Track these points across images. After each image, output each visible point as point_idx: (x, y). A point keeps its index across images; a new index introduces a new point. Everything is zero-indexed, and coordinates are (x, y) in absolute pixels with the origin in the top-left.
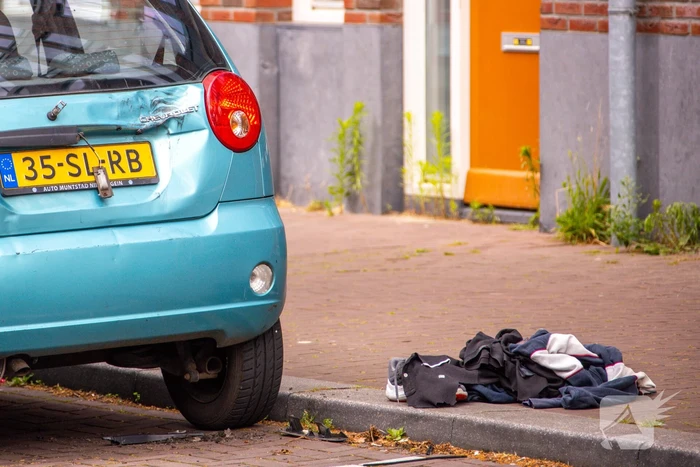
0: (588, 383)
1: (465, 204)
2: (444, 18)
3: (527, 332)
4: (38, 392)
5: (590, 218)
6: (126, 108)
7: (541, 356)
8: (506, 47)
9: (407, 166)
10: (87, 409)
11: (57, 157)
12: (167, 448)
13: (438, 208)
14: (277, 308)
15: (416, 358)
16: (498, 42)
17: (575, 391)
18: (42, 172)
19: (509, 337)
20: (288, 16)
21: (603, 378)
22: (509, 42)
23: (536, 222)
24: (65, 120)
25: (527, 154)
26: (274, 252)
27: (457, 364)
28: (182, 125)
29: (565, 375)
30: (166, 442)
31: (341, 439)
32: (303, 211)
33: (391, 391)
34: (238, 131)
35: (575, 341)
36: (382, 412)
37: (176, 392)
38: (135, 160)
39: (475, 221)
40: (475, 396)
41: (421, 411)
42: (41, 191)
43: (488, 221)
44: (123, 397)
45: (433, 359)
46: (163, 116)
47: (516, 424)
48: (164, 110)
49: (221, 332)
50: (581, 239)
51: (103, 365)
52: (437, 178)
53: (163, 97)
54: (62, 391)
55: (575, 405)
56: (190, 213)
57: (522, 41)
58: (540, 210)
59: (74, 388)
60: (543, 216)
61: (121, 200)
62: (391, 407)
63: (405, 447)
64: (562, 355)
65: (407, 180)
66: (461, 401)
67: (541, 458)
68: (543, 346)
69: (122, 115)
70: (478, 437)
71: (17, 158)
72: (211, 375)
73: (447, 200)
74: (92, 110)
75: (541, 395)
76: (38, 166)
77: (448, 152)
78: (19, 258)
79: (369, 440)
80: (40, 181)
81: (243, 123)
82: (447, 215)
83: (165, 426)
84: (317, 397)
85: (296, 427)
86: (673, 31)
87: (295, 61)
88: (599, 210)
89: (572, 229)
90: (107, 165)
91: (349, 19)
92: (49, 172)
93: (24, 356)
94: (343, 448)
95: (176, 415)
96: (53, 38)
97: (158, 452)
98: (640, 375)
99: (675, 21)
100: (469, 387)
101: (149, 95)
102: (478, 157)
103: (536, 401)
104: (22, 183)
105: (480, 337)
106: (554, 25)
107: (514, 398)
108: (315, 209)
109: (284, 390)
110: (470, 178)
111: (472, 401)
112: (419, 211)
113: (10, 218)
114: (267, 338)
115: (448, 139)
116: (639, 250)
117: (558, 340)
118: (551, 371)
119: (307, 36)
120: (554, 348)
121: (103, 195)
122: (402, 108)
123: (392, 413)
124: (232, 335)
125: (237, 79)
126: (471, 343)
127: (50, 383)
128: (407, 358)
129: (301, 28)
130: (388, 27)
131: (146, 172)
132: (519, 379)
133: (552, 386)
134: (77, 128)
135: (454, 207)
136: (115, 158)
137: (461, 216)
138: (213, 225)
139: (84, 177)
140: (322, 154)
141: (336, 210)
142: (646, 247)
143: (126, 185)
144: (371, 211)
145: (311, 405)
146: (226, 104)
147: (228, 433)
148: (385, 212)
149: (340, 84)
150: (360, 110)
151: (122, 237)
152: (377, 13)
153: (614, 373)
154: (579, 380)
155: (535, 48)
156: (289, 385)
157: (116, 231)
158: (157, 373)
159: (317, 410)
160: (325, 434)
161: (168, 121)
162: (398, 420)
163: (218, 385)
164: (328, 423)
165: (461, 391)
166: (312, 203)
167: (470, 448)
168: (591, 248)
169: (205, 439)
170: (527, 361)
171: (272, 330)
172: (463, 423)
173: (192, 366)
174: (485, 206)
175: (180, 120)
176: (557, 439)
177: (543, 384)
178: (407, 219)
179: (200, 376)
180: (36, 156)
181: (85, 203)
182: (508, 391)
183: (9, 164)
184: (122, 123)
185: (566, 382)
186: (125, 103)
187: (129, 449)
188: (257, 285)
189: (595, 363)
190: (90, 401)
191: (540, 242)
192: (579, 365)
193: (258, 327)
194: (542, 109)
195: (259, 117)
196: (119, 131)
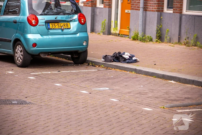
0: (130, 60)
1: (119, 34)
2: (118, 7)
3: (122, 52)
4: (54, 58)
5: (136, 37)
6: (67, 18)
7: (124, 56)
8: (126, 12)
9: (111, 29)
10: (60, 60)
11: (56, 24)
12: (70, 66)
13: (115, 35)
14: (87, 47)
15: (106, 55)
16: (125, 11)
17: (128, 61)
18: (54, 26)
19: (119, 53)
20: (96, 6)
21: (132, 59)
22: (126, 11)
23: (129, 37)
24: (58, 19)
25: (128, 27)
26: (87, 39)
27: (112, 56)
28: (75, 21)
29: (127, 58)
30: (70, 65)
31: (95, 66)
32: (96, 34)
33: (102, 60)
34: (82, 22)
35: (128, 54)
36: (101, 63)
37: (72, 59)
38: (67, 25)
39: (120, 37)
40: (114, 61)
41: (106, 63)
42: (54, 29)
43: (122, 37)
44: (66, 59)
45: (109, 56)
46: (72, 19)
47: (119, 65)
48: (72, 18)
49: (79, 50)
50: (134, 40)
51: (62, 54)
52: (116, 30)
53: (72, 16)
54: (57, 58)
55: (128, 63)
56: (75, 33)
57: (128, 11)
58: (129, 35)
59: (59, 57)
60: (129, 36)
61: (65, 31)
62: (102, 62)
63: (104, 68)
64: (126, 56)
65: (111, 31)
66: (112, 62)
67: (122, 70)
68: (124, 54)
69: (66, 19)
70: (114, 67)
71: (50, 24)
72: (77, 56)
73: (116, 33)
74: (61, 18)
75: (123, 61)
76: (53, 25)
77: (117, 27)
78: (50, 39)
79: (99, 66)
80: (54, 28)
81: (83, 21)
82: (116, 36)
83: (71, 63)
84: (92, 60)
85: (89, 64)
86: (149, 11)
87: (96, 13)
88: (137, 36)
89: (133, 38)
90: (63, 26)
91: (104, 7)
92: (55, 26)
93: (50, 52)
94: (95, 67)
95: (72, 62)
96: (58, 7)
97: (69, 67)
98: (137, 59)
99: (149, 9)
100: (113, 60)
101: (70, 16)
102: (121, 27)
103: (122, 62)
104: (51, 28)
105: (115, 53)
106: (133, 9)
107: (119, 62)
108: (98, 34)
109: (87, 59)
110: (120, 31)
111: (114, 62)
112: (113, 35)
113: (49, 33)
114: (85, 52)
115: (117, 25)
116: (142, 42)
117: (126, 54)
118: (125, 58)
119: (98, 9)
120: (125, 55)
121: (62, 30)
122: (111, 20)
123: (102, 63)
124: (80, 51)
125: (83, 14)
126: (114, 54)
127: (56, 57)
128: (105, 55)
129: (98, 8)
130: (110, 8)
131: (69, 27)
132: (120, 59)
133: (125, 60)
134: (59, 20)
135: (117, 34)
136: (64, 25)
137: (118, 36)
138: (78, 35)
139: (60, 27)
140: (100, 26)
141: (101, 34)
142: (143, 41)
143: (66, 29)
144: (106, 35)
145: (91, 61)
146: (81, 18)
147: (79, 65)
148: (108, 35)
149: (102, 16)
150: (105, 20)
151: (65, 36)
152: (108, 6)
153: (134, 58)
154: (129, 59)
155: (130, 12)
156: (88, 58)
157: (64, 35)
158: (70, 56)
159: (92, 62)
160: (93, 65)
161: (72, 20)
162: (103, 64)
163: (78, 58)
164: (93, 64)
165: (112, 60)
166: (98, 33)
167: (112, 68)
168: (136, 41)
169: (76, 65)
170: (122, 56)
171: (86, 50)
172: (112, 65)
173: (75, 55)
174: (122, 35)
175: (74, 20)
176: (124, 67)
177: (124, 60)
178: (111, 36)
179: (76, 57)
180: (53, 24)
181: (60, 31)
182: (119, 60)
183: (49, 25)
184: (66, 20)
185: (127, 59)
186: (66, 17)
187: (65, 66)
188: (84, 44)
189: (131, 57)
190: (61, 59)
191: (129, 40)
192: (129, 57)
193: (84, 50)
194: (130, 21)
195: (86, 20)
196: (65, 21)
